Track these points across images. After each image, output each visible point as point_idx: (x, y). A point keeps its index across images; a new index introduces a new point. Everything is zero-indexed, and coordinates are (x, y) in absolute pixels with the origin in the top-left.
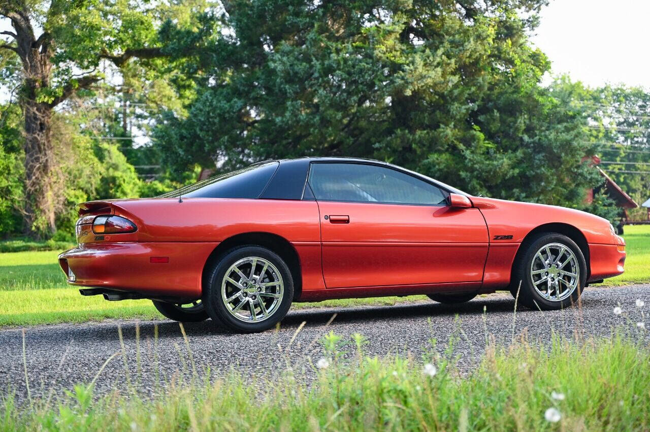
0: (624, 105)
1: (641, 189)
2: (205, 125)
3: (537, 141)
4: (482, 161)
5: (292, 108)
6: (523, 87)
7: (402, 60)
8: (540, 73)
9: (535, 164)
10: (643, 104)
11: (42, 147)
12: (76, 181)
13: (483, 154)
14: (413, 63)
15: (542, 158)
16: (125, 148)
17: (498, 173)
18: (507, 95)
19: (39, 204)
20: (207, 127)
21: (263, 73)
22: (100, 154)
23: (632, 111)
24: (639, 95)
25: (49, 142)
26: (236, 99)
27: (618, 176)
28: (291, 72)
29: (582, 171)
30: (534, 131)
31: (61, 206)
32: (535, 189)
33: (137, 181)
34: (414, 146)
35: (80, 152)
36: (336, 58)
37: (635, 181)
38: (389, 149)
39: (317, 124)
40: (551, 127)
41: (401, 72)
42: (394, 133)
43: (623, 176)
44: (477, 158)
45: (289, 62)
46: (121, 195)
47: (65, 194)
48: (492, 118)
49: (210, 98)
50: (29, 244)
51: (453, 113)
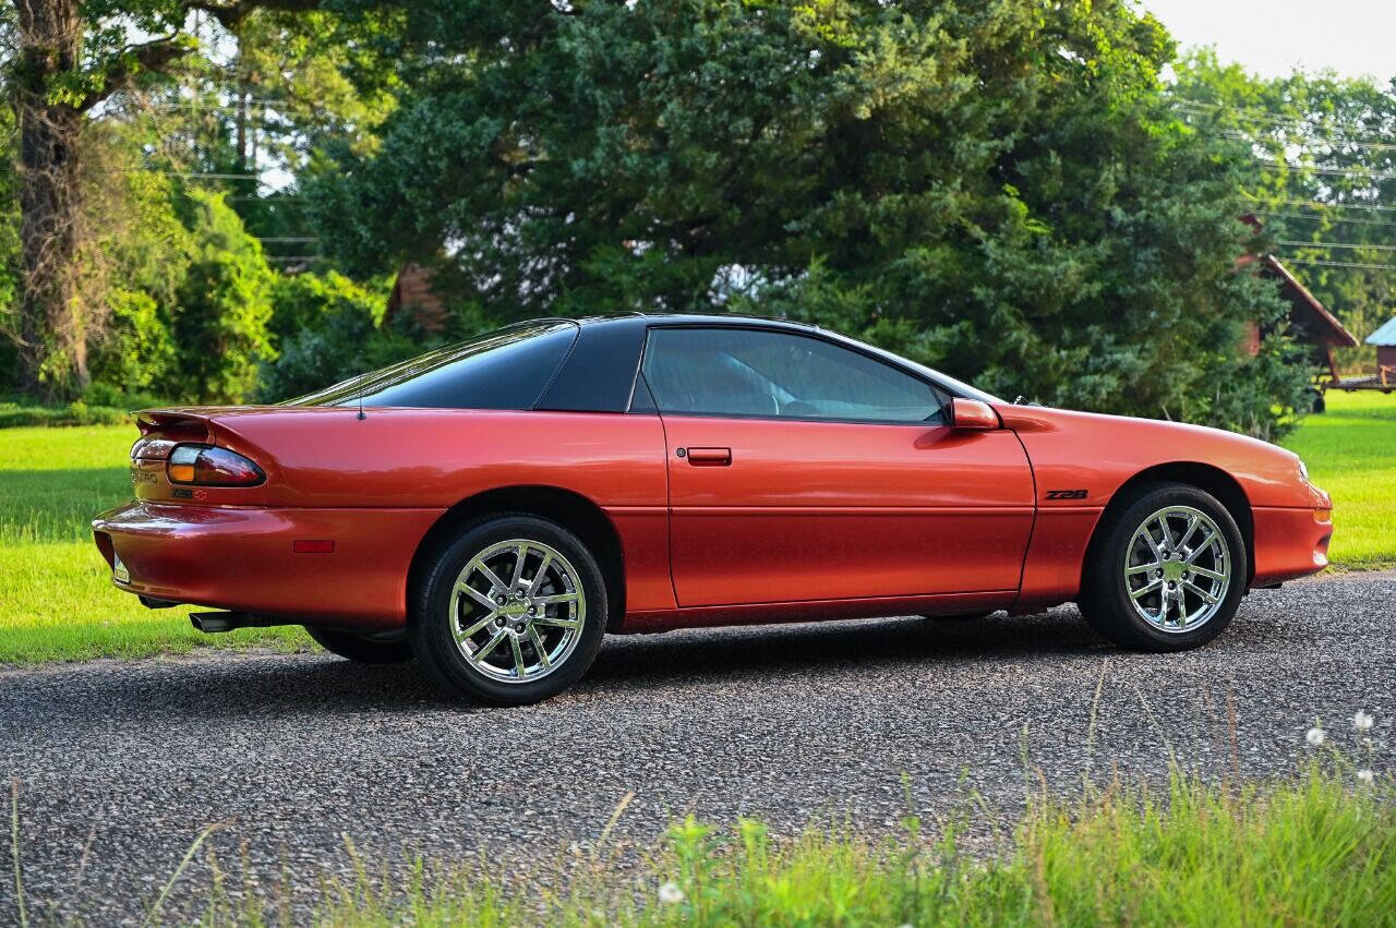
0: (1333, 117)
1: (1365, 302)
2: (416, 172)
3: (1142, 220)
4: (1020, 263)
5: (608, 141)
6: (1114, 101)
7: (851, 40)
8: (1150, 71)
9: (1136, 270)
10: (1375, 115)
11: (60, 199)
12: (133, 274)
13: (1025, 248)
14: (875, 46)
15: (1151, 258)
16: (241, 198)
17: (1057, 291)
18: (1080, 118)
19: (51, 323)
20: (422, 179)
21: (545, 61)
22: (186, 212)
23: (1350, 130)
24: (1365, 95)
25: (74, 187)
26: (485, 119)
27: (1315, 272)
28: (607, 60)
29: (1237, 287)
30: (1135, 198)
31: (100, 329)
32: (1137, 327)
33: (267, 272)
34: (873, 228)
35: (143, 208)
36: (706, 32)
37: (1352, 284)
38: (818, 234)
39: (661, 177)
40: (1173, 191)
41: (848, 66)
42: (830, 198)
43: (1325, 274)
44: (1011, 257)
45: (603, 38)
46: (232, 304)
47: (110, 302)
48: (1045, 169)
49: (429, 115)
50: (30, 410)
51: (960, 158)
